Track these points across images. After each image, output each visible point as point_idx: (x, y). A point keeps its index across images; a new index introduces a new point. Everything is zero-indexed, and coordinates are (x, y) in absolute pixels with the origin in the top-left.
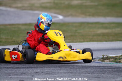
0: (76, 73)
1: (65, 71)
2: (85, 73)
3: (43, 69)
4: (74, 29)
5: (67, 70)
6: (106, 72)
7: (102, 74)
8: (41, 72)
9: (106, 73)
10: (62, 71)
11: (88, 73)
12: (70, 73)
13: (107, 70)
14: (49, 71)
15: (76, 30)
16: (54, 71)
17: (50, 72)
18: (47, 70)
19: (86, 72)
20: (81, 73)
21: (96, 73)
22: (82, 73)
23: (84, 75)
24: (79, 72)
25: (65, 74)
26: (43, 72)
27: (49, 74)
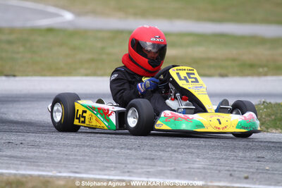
0: (100, 147)
1: (75, 142)
2: (122, 148)
3: (23, 136)
4: (99, 45)
5: (80, 139)
6: (170, 147)
7: (161, 150)
8: (18, 143)
9: (170, 149)
10: (67, 142)
11: (128, 149)
12: (87, 146)
13: (172, 144)
14: (37, 139)
15: (103, 48)
16: (49, 141)
17: (40, 142)
18: (32, 139)
19: (123, 146)
20: (112, 147)
21: (146, 148)
22: (114, 148)
23: (118, 153)
24: (107, 144)
25: (75, 149)
26: (23, 142)
27: (38, 146)
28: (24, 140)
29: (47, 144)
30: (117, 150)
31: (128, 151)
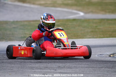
0: (96, 68)
1: (86, 66)
2: (105, 68)
3: (65, 64)
4: (95, 25)
5: (88, 65)
8: (63, 67)
10: (83, 66)
11: (108, 68)
12: (91, 67)
14: (71, 65)
17: (72, 66)
18: (69, 65)
19: (106, 67)
20: (101, 68)
22: (102, 68)
23: (104, 70)
24: (99, 66)
25: (86, 69)
26: (65, 66)
27: (71, 68)
28: (65, 65)
29: (74, 67)
30: (103, 69)
31: (108, 69)
